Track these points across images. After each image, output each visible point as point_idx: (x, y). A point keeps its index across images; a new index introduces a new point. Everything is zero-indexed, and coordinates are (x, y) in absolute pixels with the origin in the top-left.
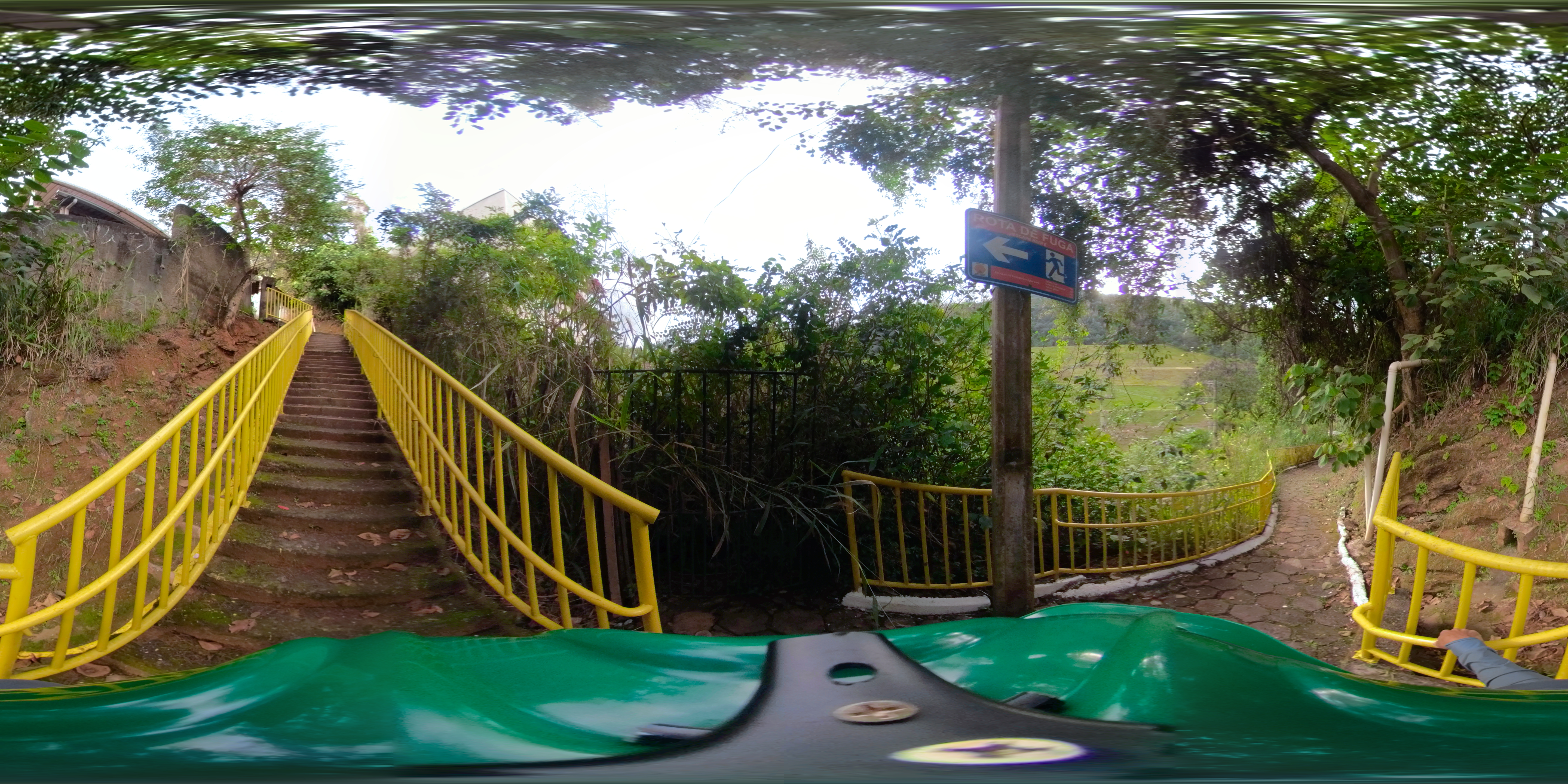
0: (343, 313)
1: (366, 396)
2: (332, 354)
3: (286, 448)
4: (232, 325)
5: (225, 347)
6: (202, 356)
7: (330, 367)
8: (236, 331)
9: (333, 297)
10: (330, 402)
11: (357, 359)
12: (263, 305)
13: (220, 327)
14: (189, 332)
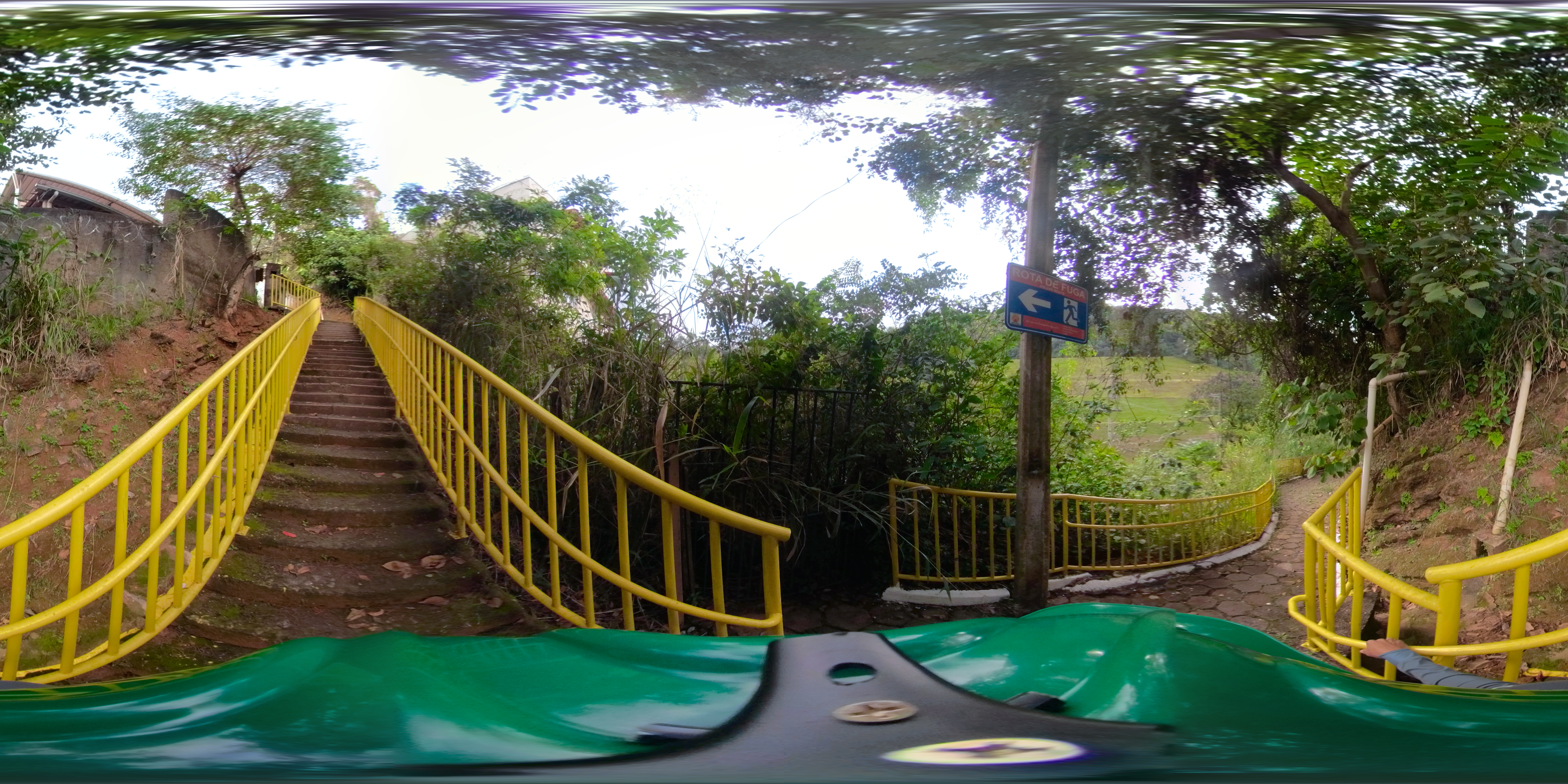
0: (352, 300)
1: (381, 392)
2: (343, 343)
3: (293, 457)
4: (234, 315)
5: (226, 338)
6: (200, 349)
7: (340, 359)
8: (238, 321)
9: (342, 284)
10: (342, 399)
11: (369, 349)
12: (267, 292)
13: (221, 317)
14: (186, 324)
